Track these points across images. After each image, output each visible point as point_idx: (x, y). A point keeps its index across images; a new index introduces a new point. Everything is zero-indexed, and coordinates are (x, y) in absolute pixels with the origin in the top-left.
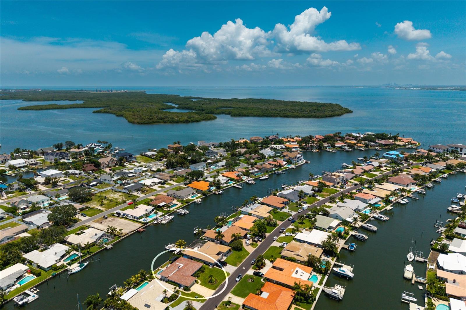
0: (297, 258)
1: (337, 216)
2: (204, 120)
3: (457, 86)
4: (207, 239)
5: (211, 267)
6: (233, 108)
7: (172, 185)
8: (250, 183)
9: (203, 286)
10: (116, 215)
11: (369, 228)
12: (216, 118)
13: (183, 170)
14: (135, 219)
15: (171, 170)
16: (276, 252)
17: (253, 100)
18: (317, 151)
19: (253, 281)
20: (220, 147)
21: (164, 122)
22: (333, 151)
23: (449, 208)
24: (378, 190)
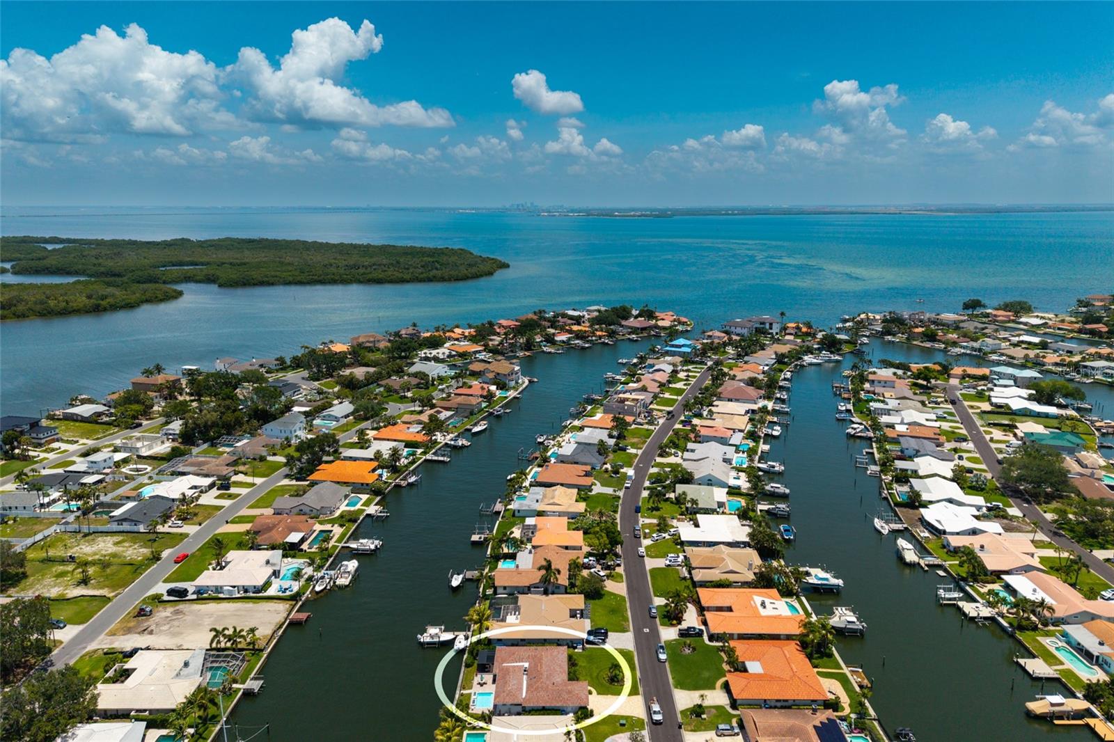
0: (732, 577)
1: (710, 480)
2: (148, 301)
3: (646, 210)
4: (505, 591)
5: (581, 651)
6: (202, 264)
7: (254, 485)
8: (460, 444)
9: (607, 694)
10: (166, 598)
11: (777, 490)
12: (180, 294)
13: (245, 441)
14: (252, 595)
15: (205, 446)
16: (672, 579)
17: (239, 243)
18: (527, 353)
19: (694, 649)
20: (282, 369)
21: (18, 317)
22: (558, 350)
23: (849, 430)
24: (722, 418)
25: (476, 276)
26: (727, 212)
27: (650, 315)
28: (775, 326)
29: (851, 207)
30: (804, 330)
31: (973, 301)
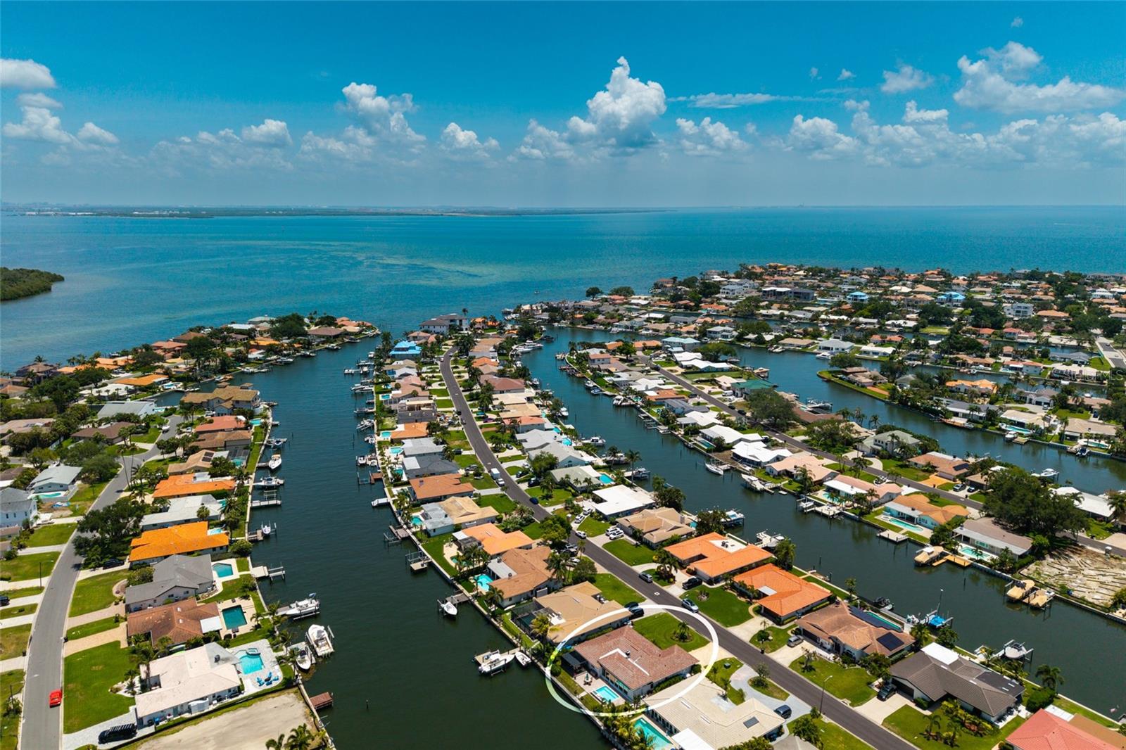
1: (570, 462)
4: (511, 603)
8: (275, 483)
14: (232, 700)
16: (629, 549)
19: (707, 595)
22: (262, 368)
23: (615, 402)
24: (514, 408)
25: (30, 294)
26: (271, 212)
27: (329, 321)
28: (464, 322)
29: (393, 208)
30: (490, 323)
31: (593, 289)
